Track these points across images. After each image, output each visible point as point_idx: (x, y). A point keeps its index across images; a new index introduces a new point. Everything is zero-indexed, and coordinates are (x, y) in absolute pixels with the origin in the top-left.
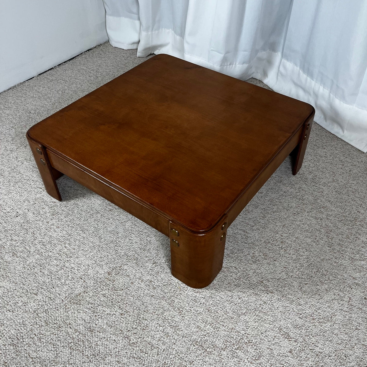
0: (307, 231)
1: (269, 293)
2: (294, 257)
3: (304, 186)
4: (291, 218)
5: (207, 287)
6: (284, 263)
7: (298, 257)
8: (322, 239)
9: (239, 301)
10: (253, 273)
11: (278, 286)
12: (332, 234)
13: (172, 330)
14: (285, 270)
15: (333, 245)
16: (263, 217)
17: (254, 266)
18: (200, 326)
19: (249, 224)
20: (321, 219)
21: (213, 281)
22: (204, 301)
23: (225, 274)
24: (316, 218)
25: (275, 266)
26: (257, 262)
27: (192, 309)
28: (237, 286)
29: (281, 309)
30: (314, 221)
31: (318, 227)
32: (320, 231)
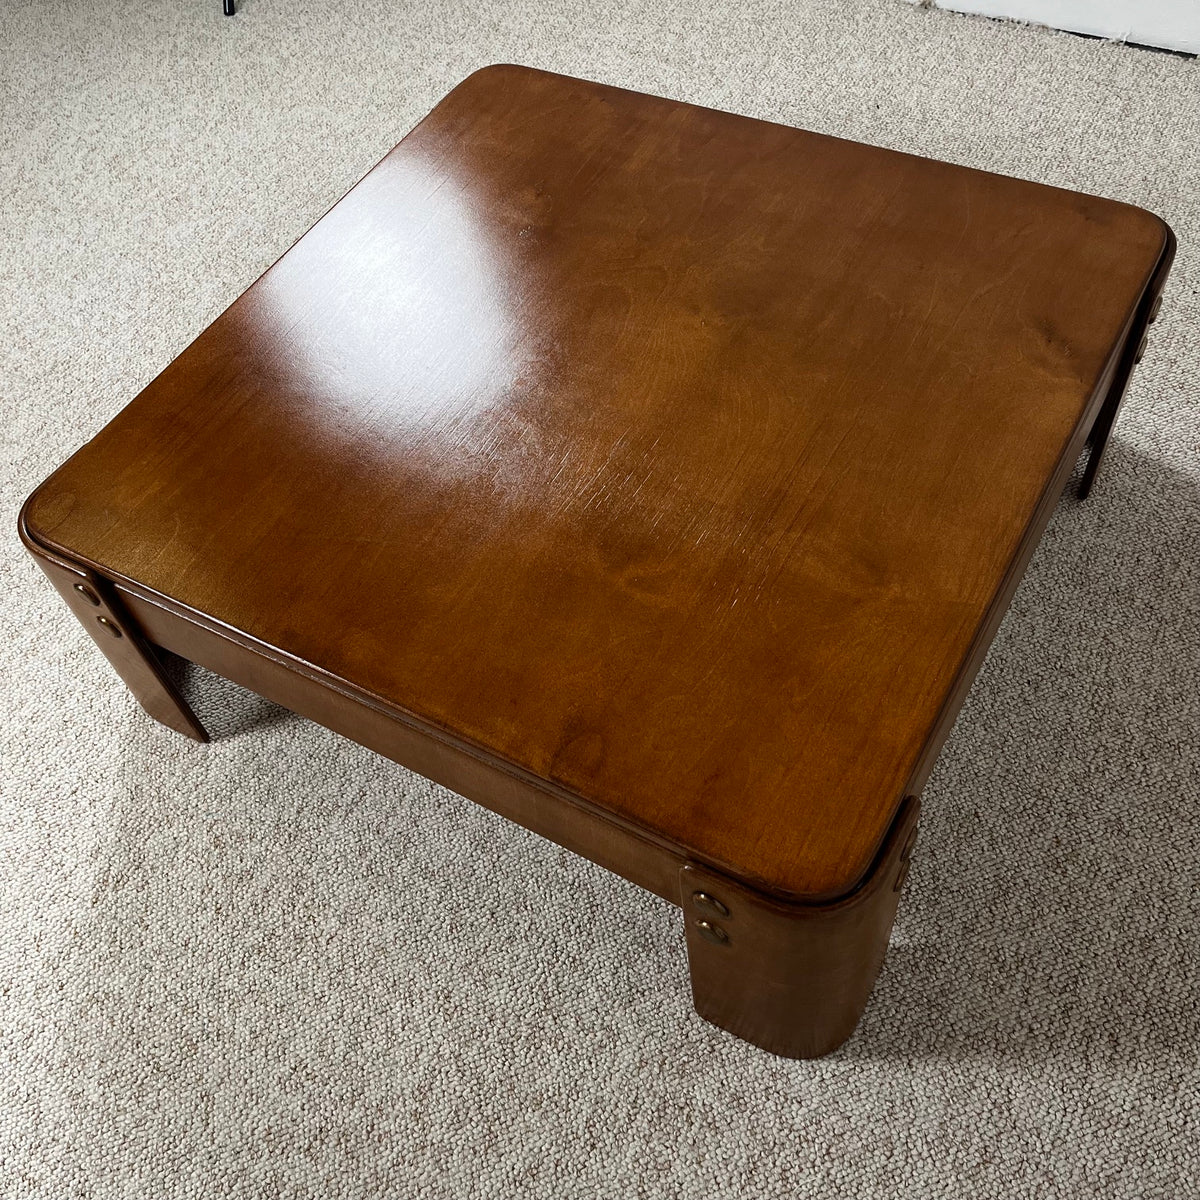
0: (355, 1045)
1: (95, 890)
2: (230, 983)
3: (627, 1055)
4: (422, 982)
5: (141, 711)
6: (205, 941)
7: (226, 998)
8: (311, 1105)
9: (84, 803)
10: (175, 839)
11: (115, 918)
12: (332, 1155)
13: (27, 645)
14: (174, 946)
15: (278, 1152)
16: (426, 868)
17: (202, 841)
18: (25, 708)
19: (387, 818)
20: (416, 1115)
21: (162, 723)
22: (97, 705)
23: (181, 754)
24: (422, 1092)
25: (194, 910)
26: (217, 850)
27: (77, 680)
28: (135, 794)
29: (35, 928)
30: (406, 1082)
31: (373, 1095)
32: (353, 1103)
